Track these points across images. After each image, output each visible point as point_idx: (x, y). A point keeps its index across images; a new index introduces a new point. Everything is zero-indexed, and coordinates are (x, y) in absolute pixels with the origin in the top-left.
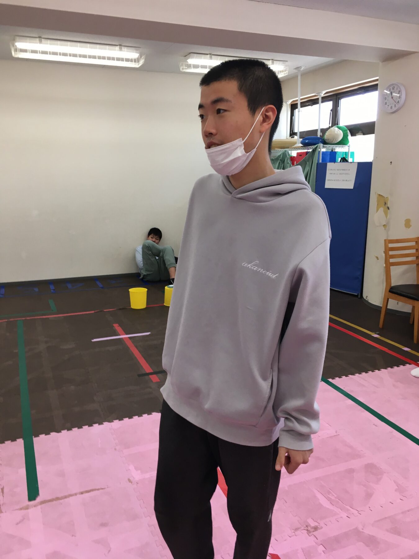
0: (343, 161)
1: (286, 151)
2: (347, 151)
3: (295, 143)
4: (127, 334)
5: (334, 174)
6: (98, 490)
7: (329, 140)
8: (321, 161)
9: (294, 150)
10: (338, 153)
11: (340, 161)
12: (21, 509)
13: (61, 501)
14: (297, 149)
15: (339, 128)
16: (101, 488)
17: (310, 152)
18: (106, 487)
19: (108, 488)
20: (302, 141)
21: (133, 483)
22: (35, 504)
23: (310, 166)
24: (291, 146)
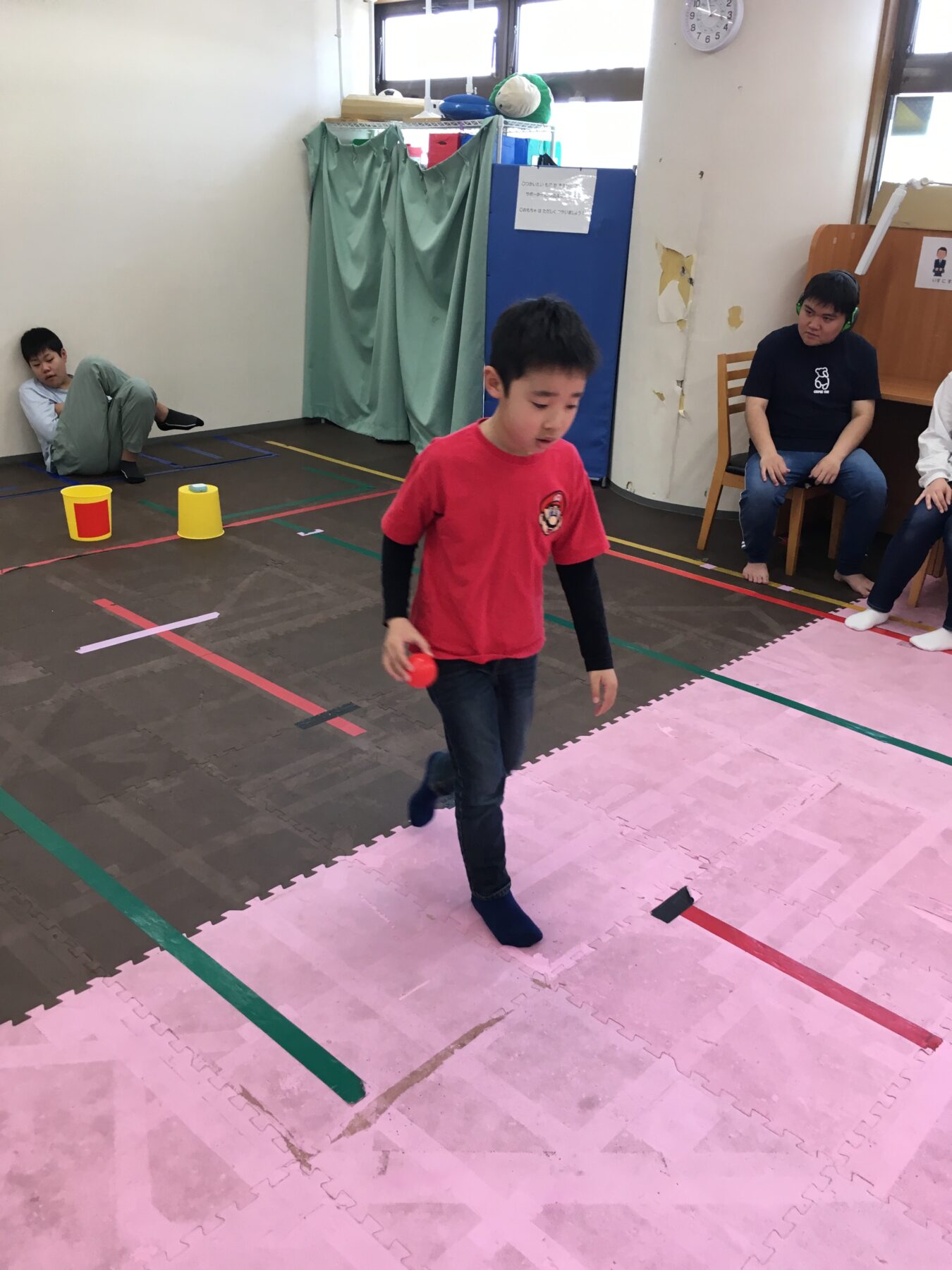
0: (546, 164)
1: (393, 127)
2: (549, 139)
3: (420, 110)
4: (159, 624)
5: (538, 194)
6: (489, 1024)
7: (510, 107)
8: (500, 161)
9: (420, 126)
10: (530, 143)
11: (539, 163)
12: (351, 1130)
13: (432, 1077)
14: (426, 126)
15: (531, 79)
16: (493, 1019)
17: (471, 136)
18: (502, 1013)
19: (508, 1013)
20: (443, 104)
21: (552, 986)
22: (375, 1104)
23: (474, 172)
24: (407, 116)
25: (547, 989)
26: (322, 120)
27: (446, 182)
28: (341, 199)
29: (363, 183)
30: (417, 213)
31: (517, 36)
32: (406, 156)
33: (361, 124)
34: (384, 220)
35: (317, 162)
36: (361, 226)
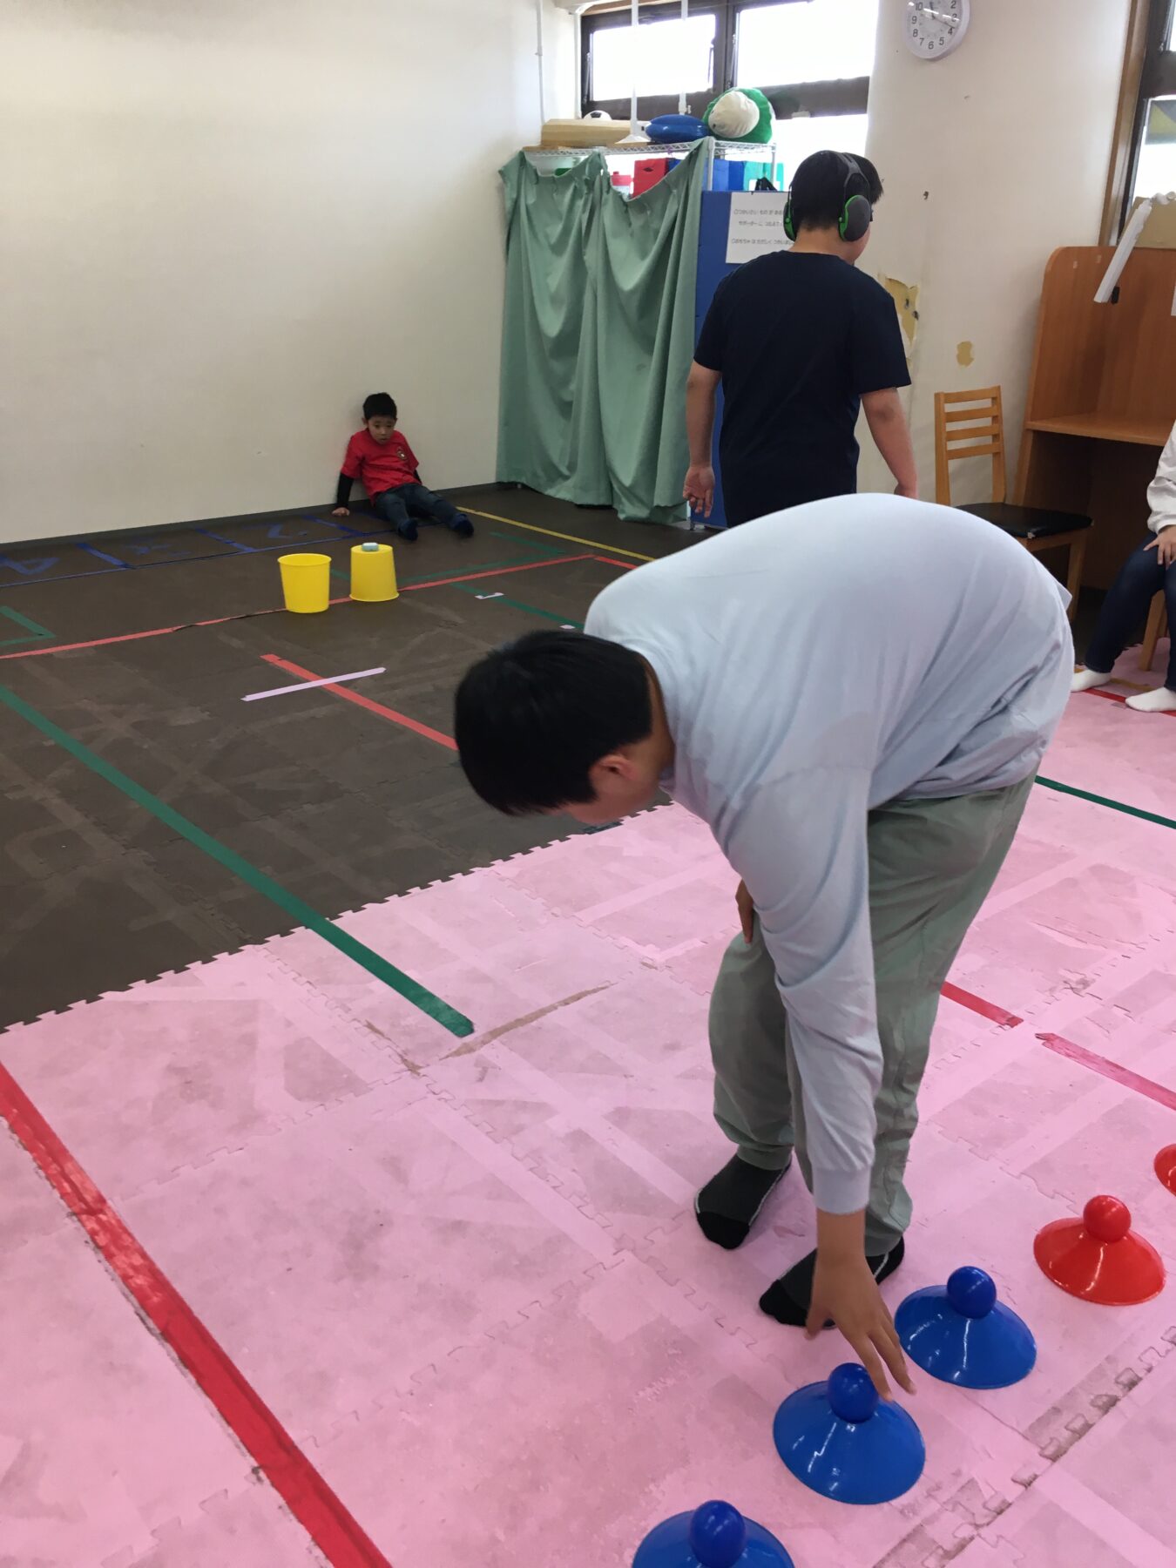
0: (764, 189)
1: (596, 154)
2: (768, 160)
3: (626, 133)
4: (325, 677)
6: (595, 991)
8: (710, 188)
9: (626, 152)
13: (534, 1023)
14: (632, 152)
15: (749, 94)
16: (598, 988)
17: (679, 160)
19: (611, 985)
20: (650, 126)
21: (658, 969)
22: (481, 1039)
23: (681, 199)
24: (612, 141)
25: (653, 969)
26: (521, 149)
27: (651, 214)
28: (541, 236)
29: (564, 217)
30: (620, 248)
31: (736, 46)
32: (609, 187)
33: (563, 152)
34: (585, 258)
36: (562, 264)
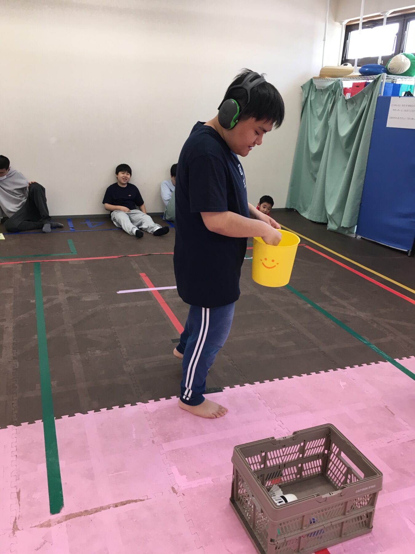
0: (408, 96)
1: (339, 80)
3: (352, 72)
4: (156, 287)
5: (398, 110)
6: (136, 501)
7: (393, 69)
8: (382, 95)
9: (350, 79)
10: (402, 86)
11: (405, 95)
12: (42, 526)
13: (92, 515)
14: (353, 79)
15: (407, 56)
16: (139, 499)
17: (370, 83)
18: (146, 498)
19: (147, 499)
20: (361, 69)
21: (178, 494)
22: (60, 518)
23: (369, 100)
25: (175, 494)
26: (312, 77)
27: (356, 105)
28: (315, 113)
29: (324, 105)
30: (342, 119)
33: (327, 79)
34: (329, 122)
35: (306, 96)
36: (320, 125)
